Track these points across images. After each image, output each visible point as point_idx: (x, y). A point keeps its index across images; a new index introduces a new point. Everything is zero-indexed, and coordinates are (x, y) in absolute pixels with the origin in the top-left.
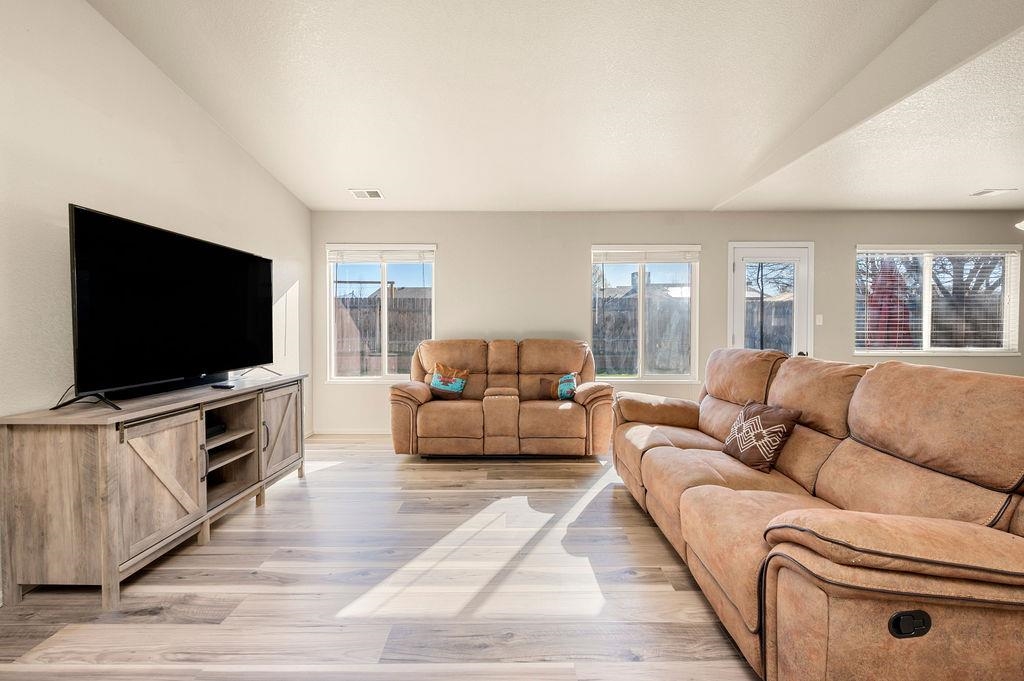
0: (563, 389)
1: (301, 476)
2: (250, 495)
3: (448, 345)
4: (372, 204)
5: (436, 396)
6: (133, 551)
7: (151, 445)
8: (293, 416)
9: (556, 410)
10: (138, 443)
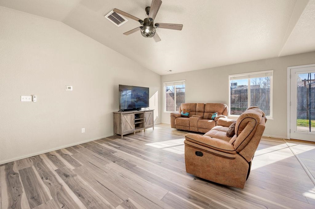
0: (213, 117)
1: (153, 129)
2: (143, 129)
3: (187, 105)
4: (170, 73)
5: (182, 116)
6: (125, 132)
7: (127, 117)
8: (151, 117)
9: (207, 122)
10: (125, 117)
